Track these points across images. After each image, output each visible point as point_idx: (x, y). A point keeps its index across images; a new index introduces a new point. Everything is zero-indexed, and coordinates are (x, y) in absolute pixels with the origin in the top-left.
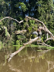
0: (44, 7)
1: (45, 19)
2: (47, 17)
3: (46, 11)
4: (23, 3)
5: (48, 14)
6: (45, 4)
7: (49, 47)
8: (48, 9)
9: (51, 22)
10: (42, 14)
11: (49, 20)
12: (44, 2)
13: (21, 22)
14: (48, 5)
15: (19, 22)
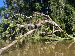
0: (55, 5)
1: (56, 14)
2: (58, 12)
3: (57, 8)
4: (38, 4)
5: (58, 10)
6: (56, 2)
7: (59, 38)
8: (58, 6)
9: (62, 17)
10: (53, 11)
11: (60, 15)
12: (55, 1)
13: (30, 17)
14: (58, 2)
15: (28, 18)
